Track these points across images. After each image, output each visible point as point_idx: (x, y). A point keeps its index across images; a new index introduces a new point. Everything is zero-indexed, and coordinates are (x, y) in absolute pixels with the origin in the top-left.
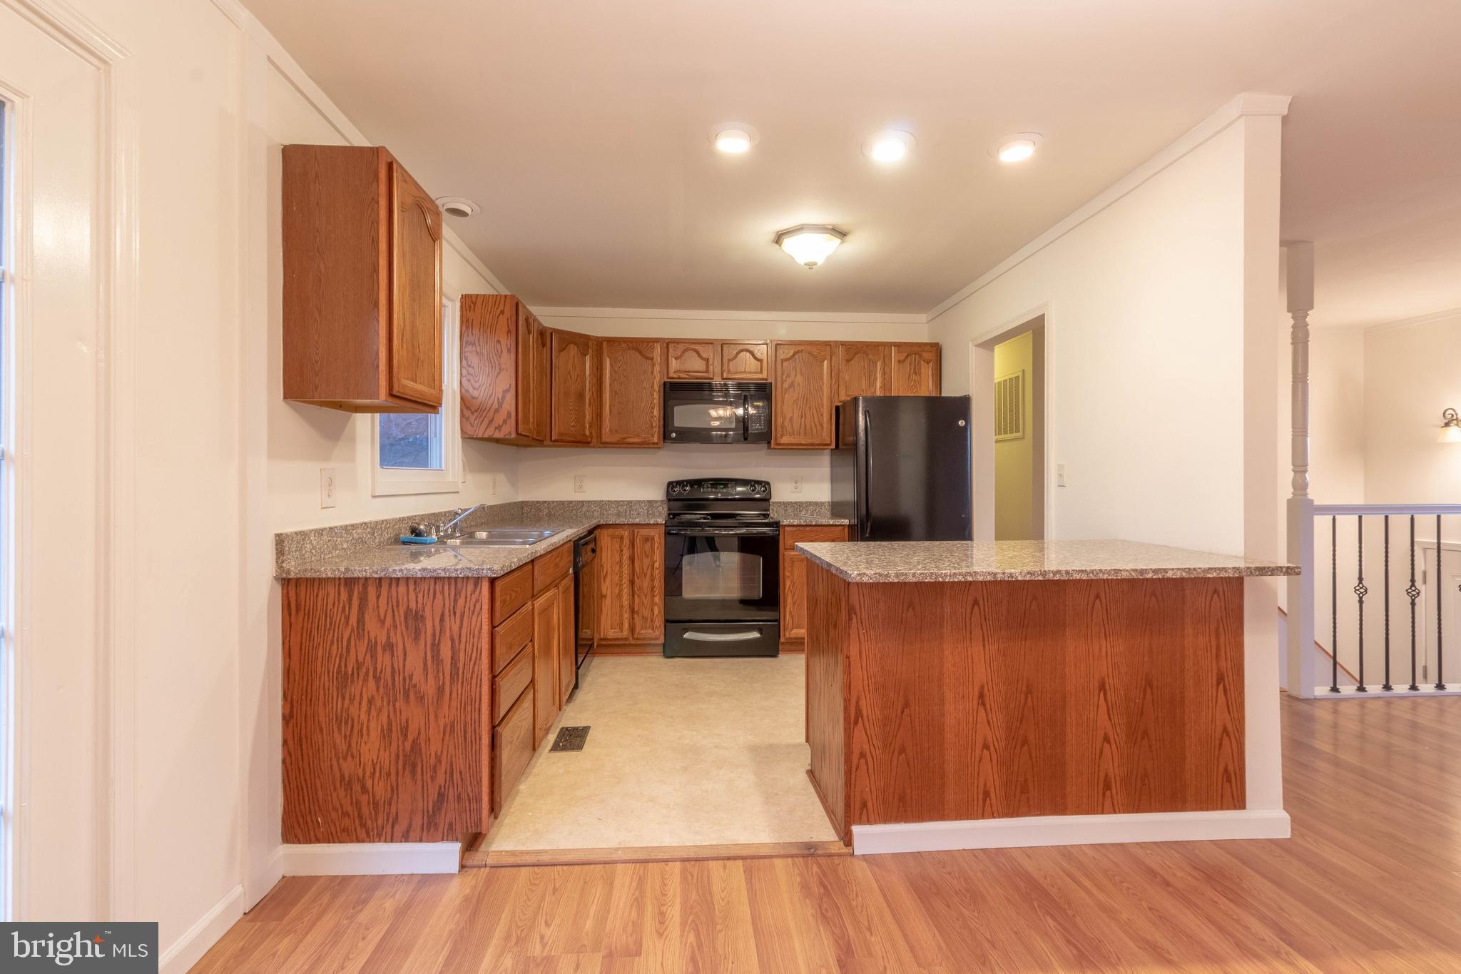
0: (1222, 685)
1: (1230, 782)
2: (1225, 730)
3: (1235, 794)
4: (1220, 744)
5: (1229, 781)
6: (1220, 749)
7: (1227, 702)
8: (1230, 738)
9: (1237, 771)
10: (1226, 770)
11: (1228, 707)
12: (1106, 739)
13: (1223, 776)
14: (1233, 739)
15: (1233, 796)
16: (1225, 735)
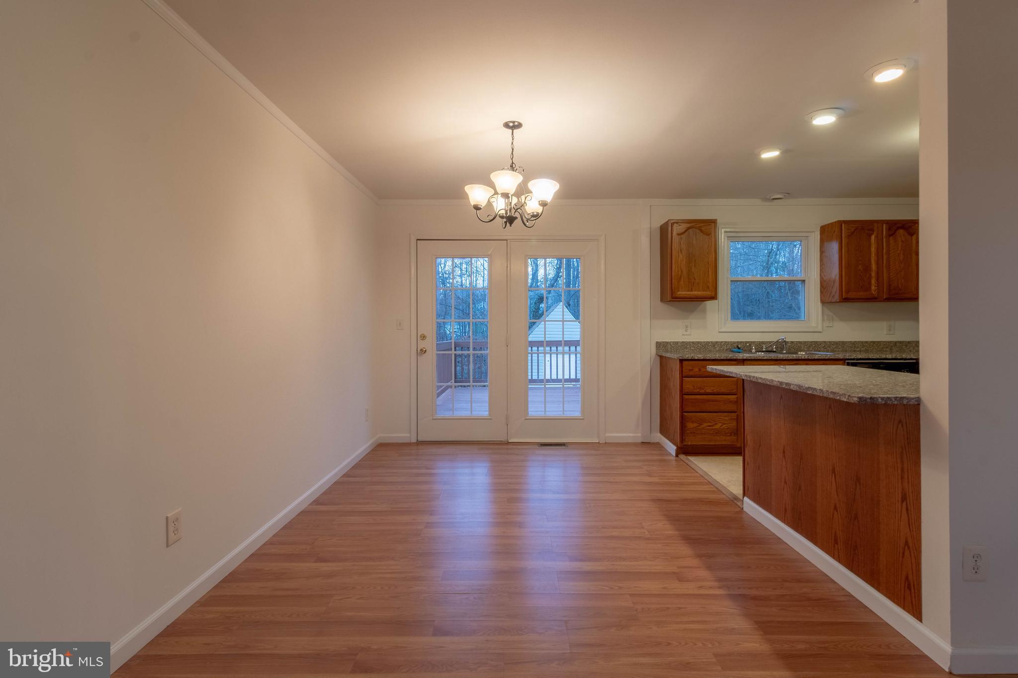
0: (905, 503)
1: (910, 590)
2: (906, 542)
3: (914, 603)
4: (903, 554)
5: (909, 588)
6: (903, 556)
7: (909, 520)
8: (910, 551)
9: (915, 584)
10: (907, 578)
11: (909, 526)
12: (835, 508)
13: (905, 583)
14: (912, 554)
15: (912, 603)
16: (906, 547)
